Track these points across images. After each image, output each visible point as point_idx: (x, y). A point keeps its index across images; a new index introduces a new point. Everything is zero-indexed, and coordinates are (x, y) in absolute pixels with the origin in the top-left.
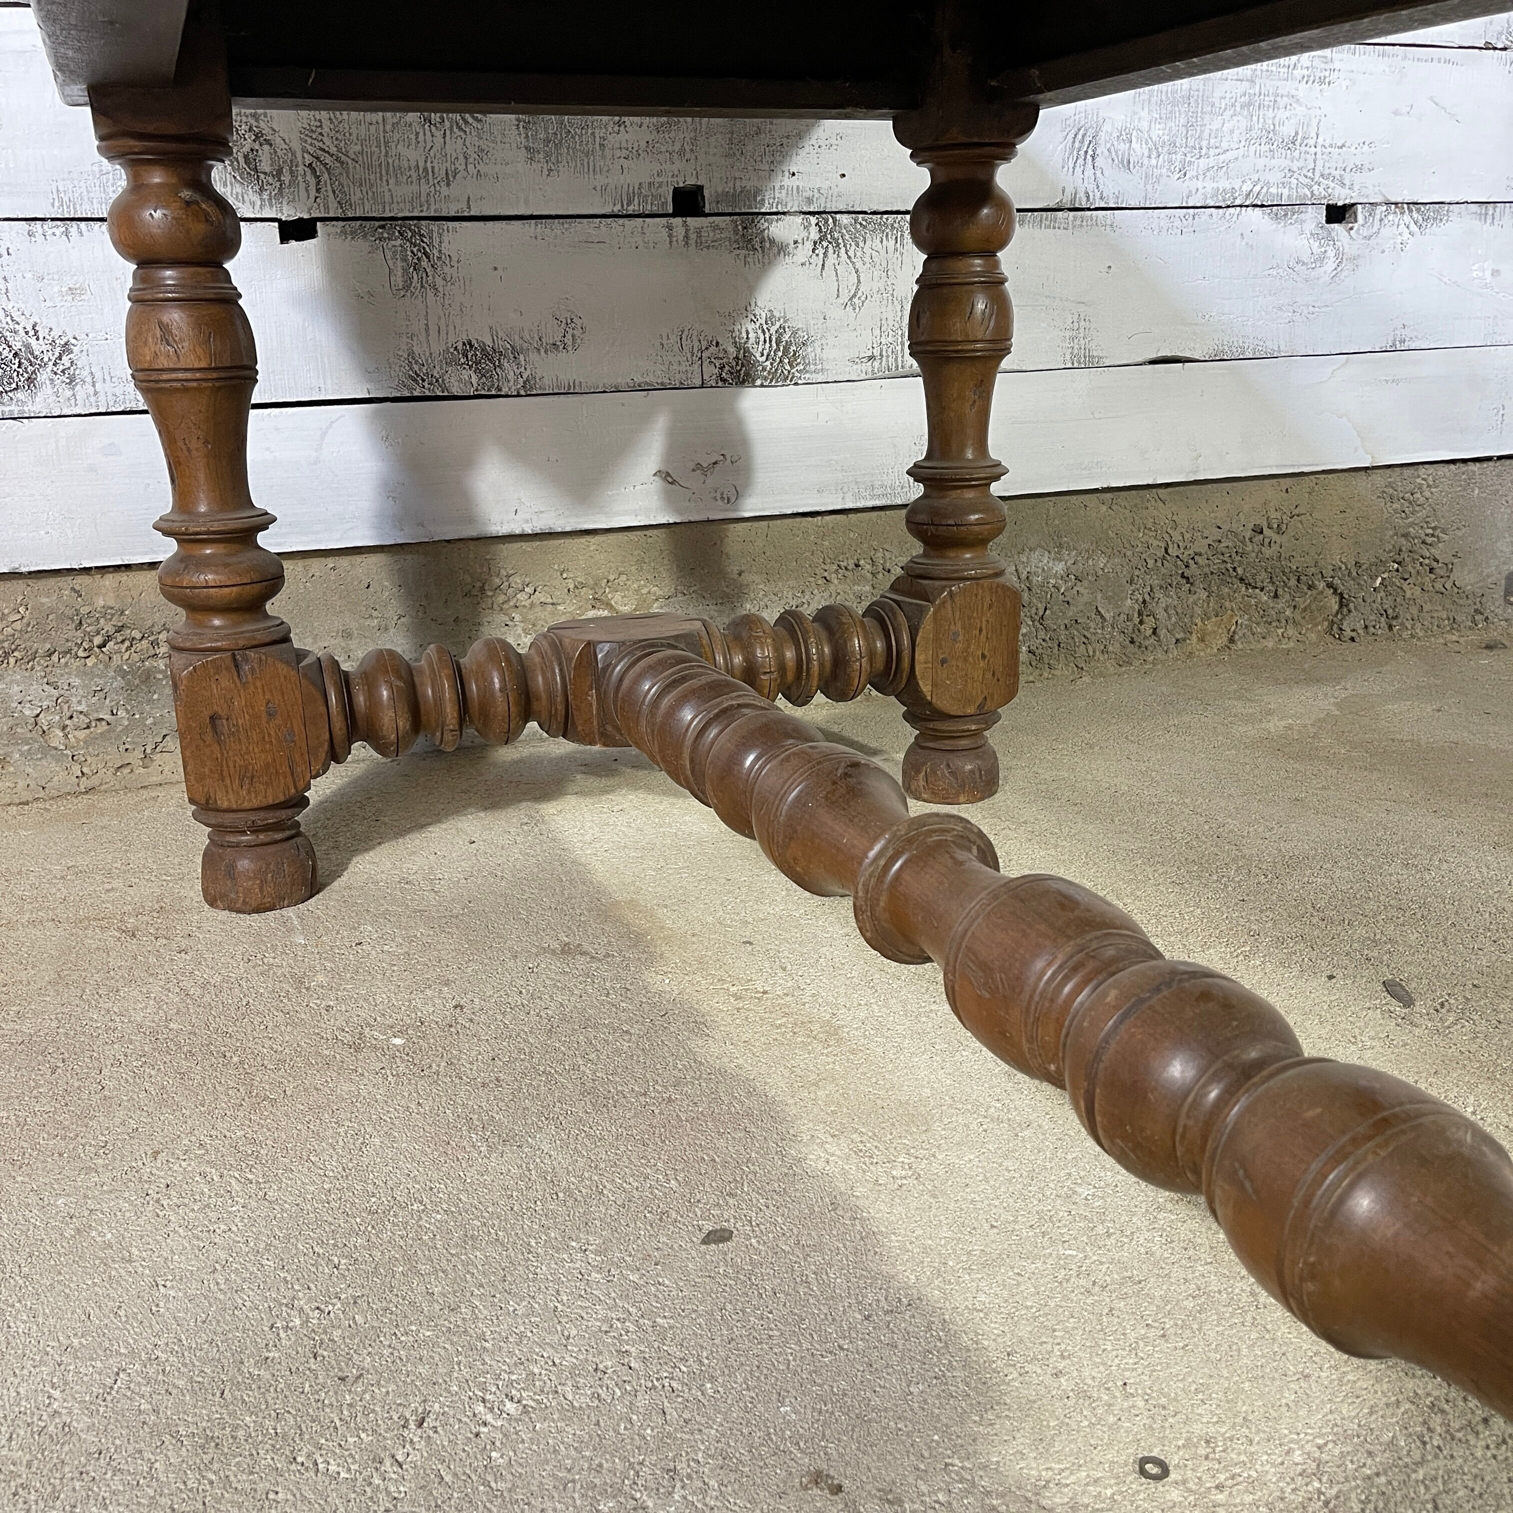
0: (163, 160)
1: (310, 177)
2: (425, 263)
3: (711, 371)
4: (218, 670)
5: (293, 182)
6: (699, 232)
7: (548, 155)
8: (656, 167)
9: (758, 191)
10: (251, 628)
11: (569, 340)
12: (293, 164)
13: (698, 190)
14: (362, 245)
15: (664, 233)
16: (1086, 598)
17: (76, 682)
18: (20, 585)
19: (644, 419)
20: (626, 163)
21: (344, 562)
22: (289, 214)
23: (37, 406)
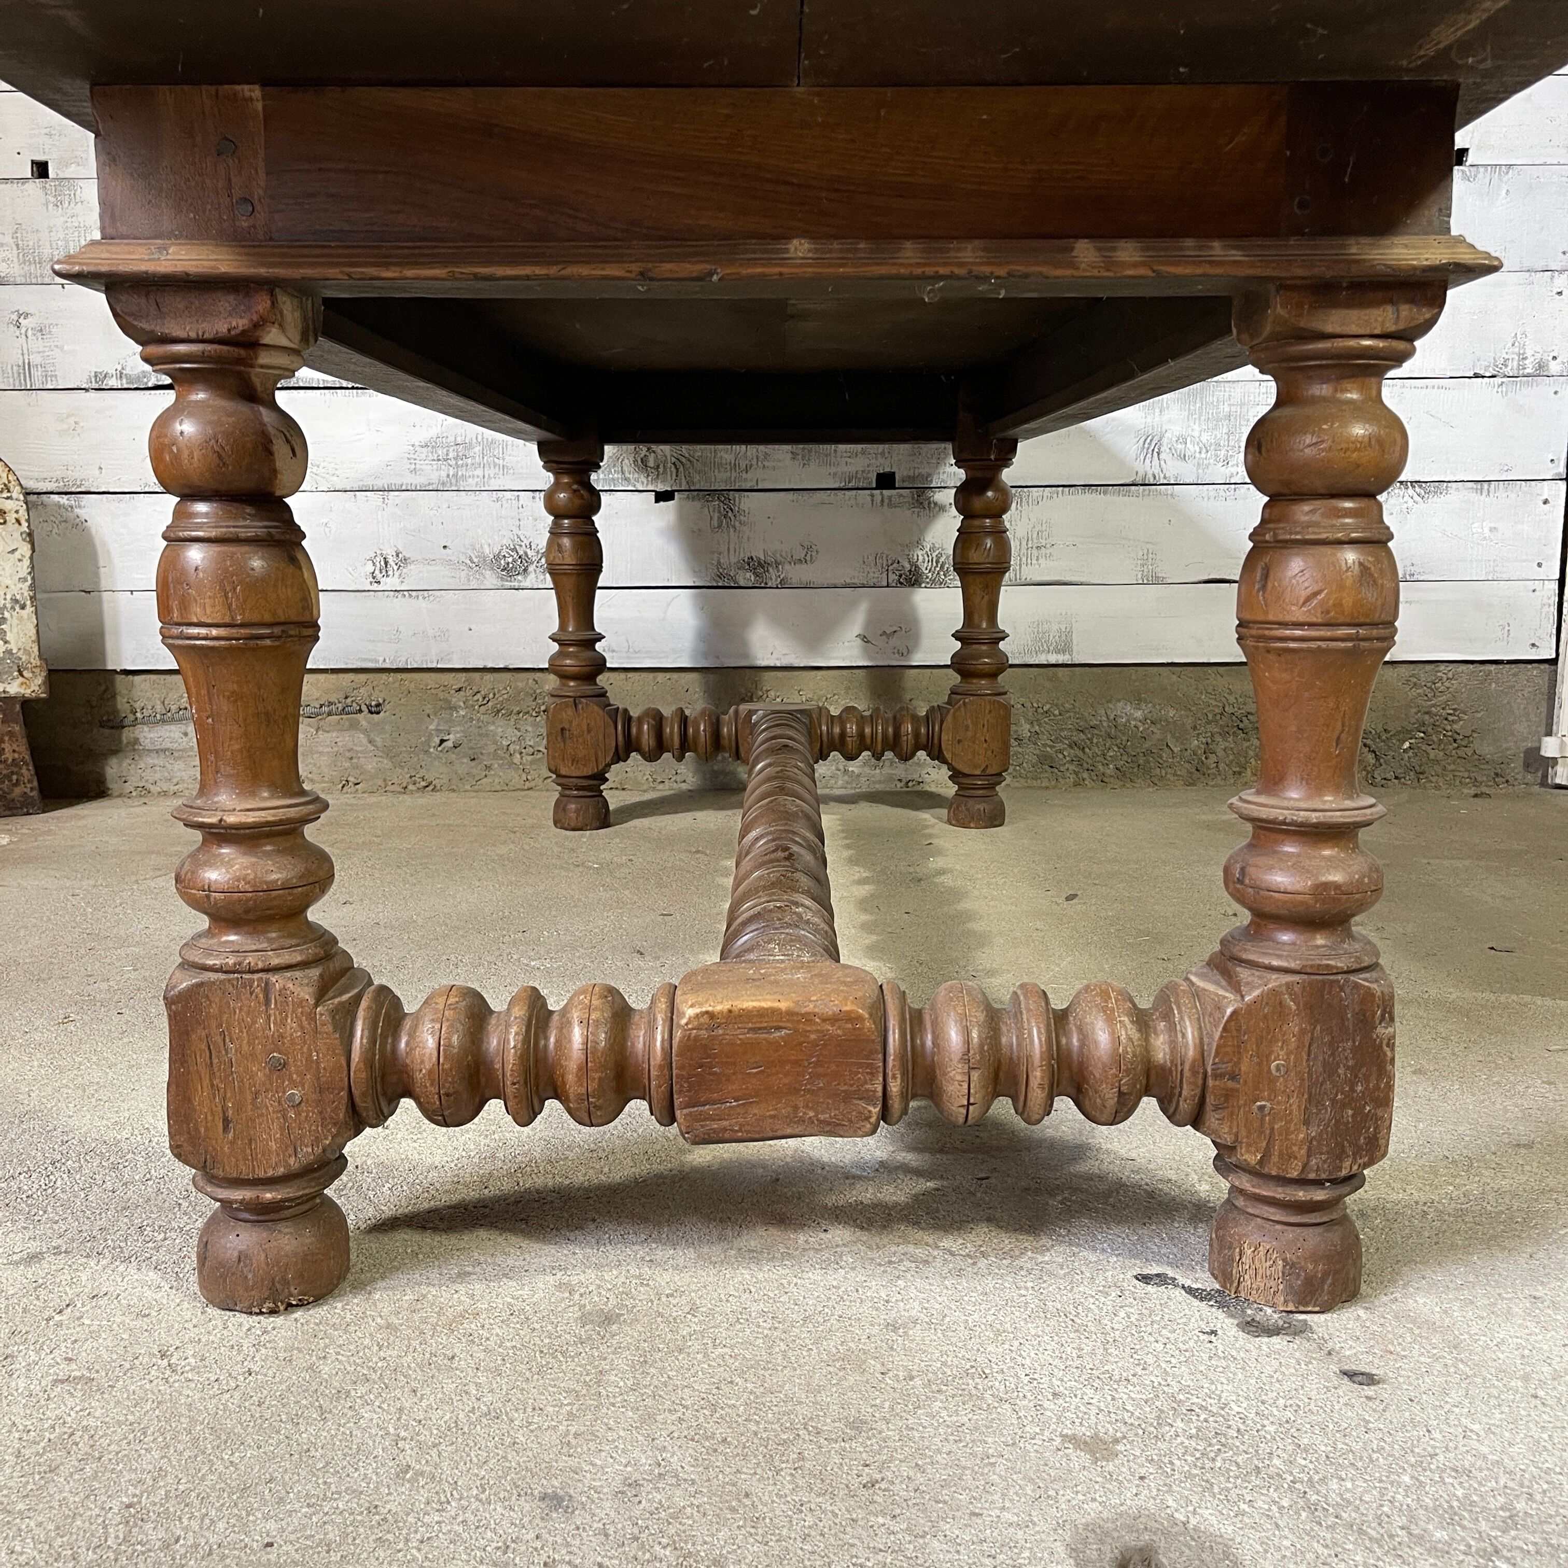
0: (568, 472)
1: (673, 469)
2: (730, 514)
3: (893, 577)
4: (567, 706)
5: (665, 472)
6: (890, 498)
7: (803, 456)
8: (867, 462)
9: (929, 475)
10: (587, 689)
11: (808, 558)
12: (665, 462)
13: (892, 475)
14: (697, 504)
15: (869, 498)
16: (1158, 735)
17: (530, 729)
18: (508, 675)
19: (853, 604)
20: (849, 460)
21: (675, 676)
22: (661, 488)
23: (527, 584)
